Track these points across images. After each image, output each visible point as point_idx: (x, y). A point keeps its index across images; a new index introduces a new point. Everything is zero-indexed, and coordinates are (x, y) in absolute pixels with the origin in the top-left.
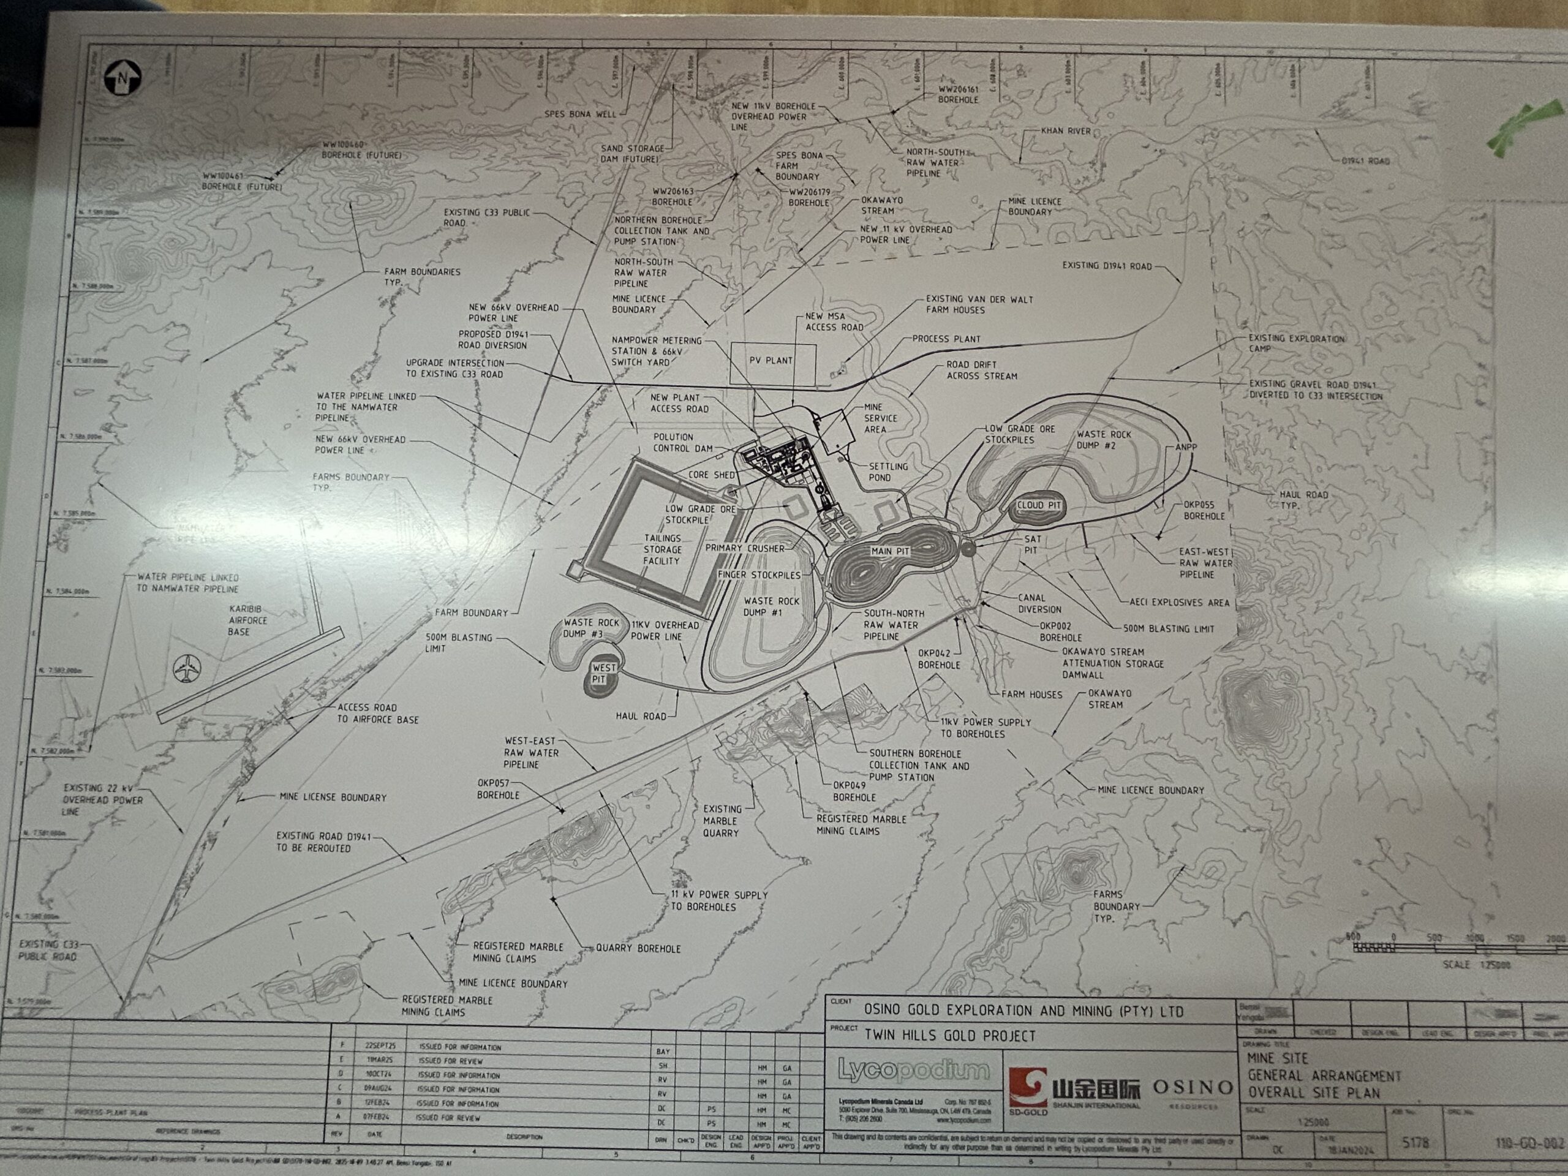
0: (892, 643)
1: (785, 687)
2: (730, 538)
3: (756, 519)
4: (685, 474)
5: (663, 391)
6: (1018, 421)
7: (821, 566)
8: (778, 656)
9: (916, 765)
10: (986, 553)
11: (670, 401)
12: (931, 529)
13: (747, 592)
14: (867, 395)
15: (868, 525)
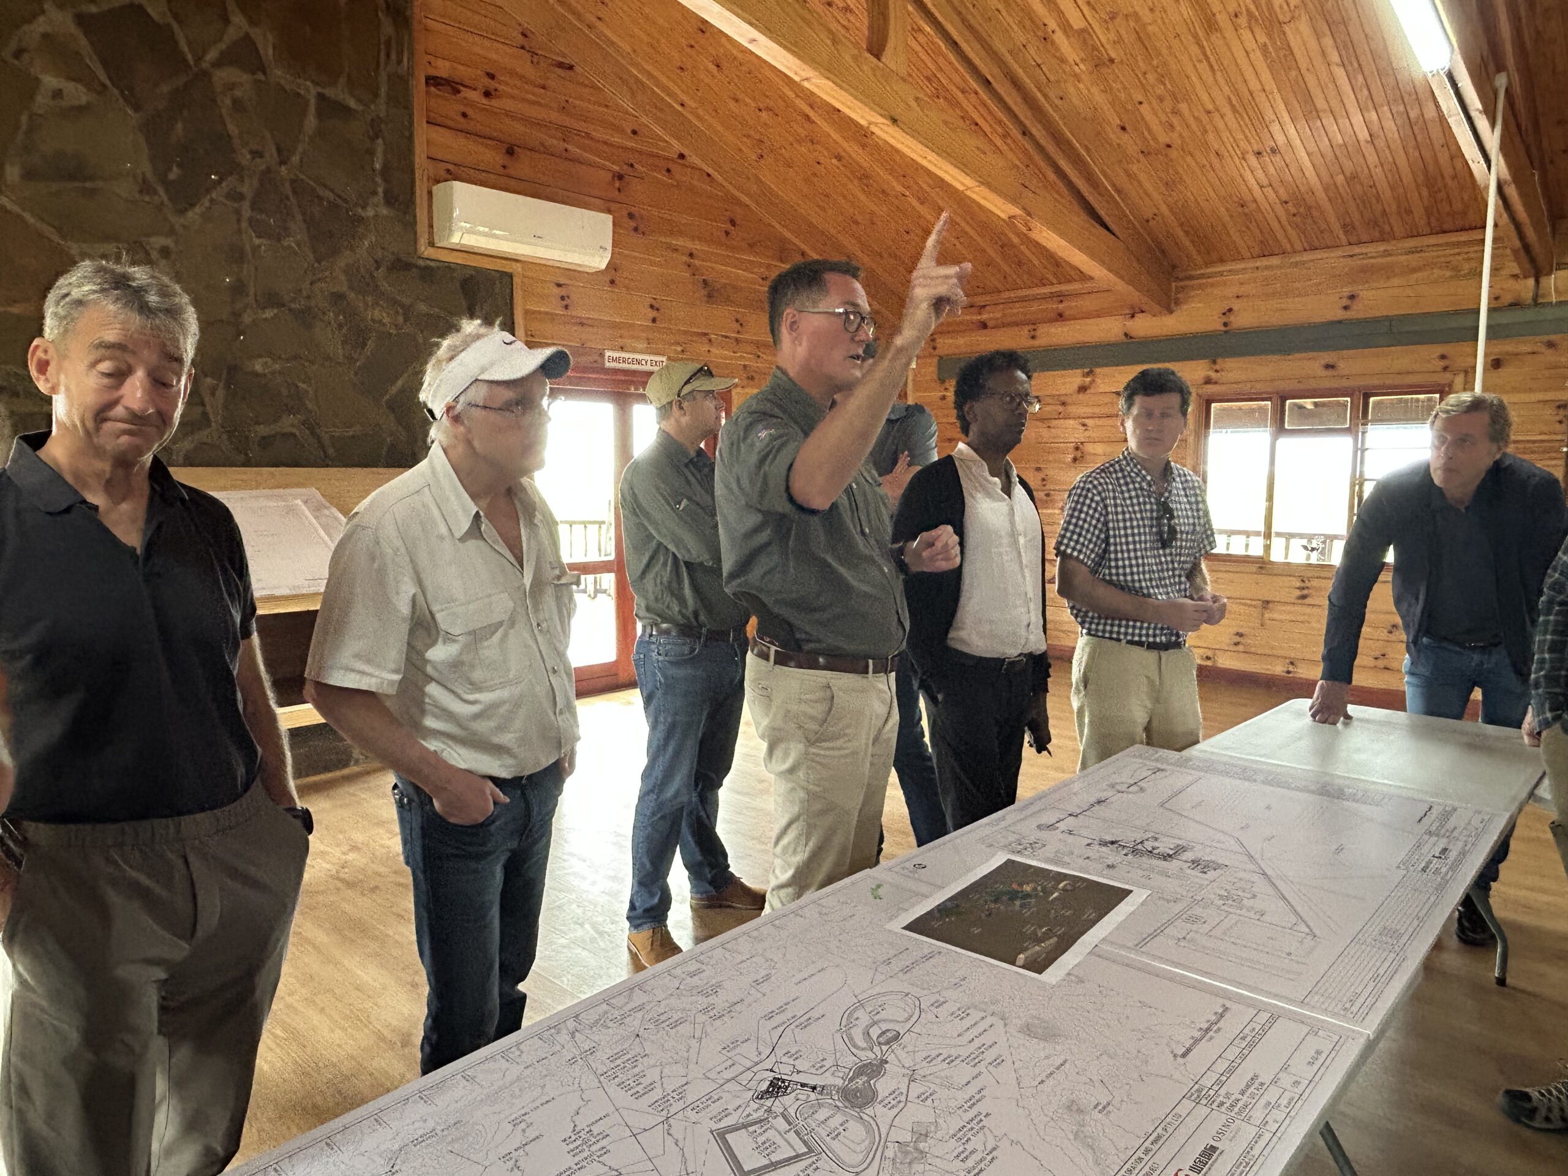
0: (902, 1104)
1: (885, 1147)
2: (790, 1124)
3: (792, 1111)
4: (741, 1120)
5: (696, 1104)
6: (843, 1023)
7: (839, 1104)
8: (867, 1142)
9: (972, 1129)
10: (891, 1058)
11: (701, 1106)
12: (860, 1067)
13: (824, 1134)
14: (779, 1052)
15: (839, 1082)
